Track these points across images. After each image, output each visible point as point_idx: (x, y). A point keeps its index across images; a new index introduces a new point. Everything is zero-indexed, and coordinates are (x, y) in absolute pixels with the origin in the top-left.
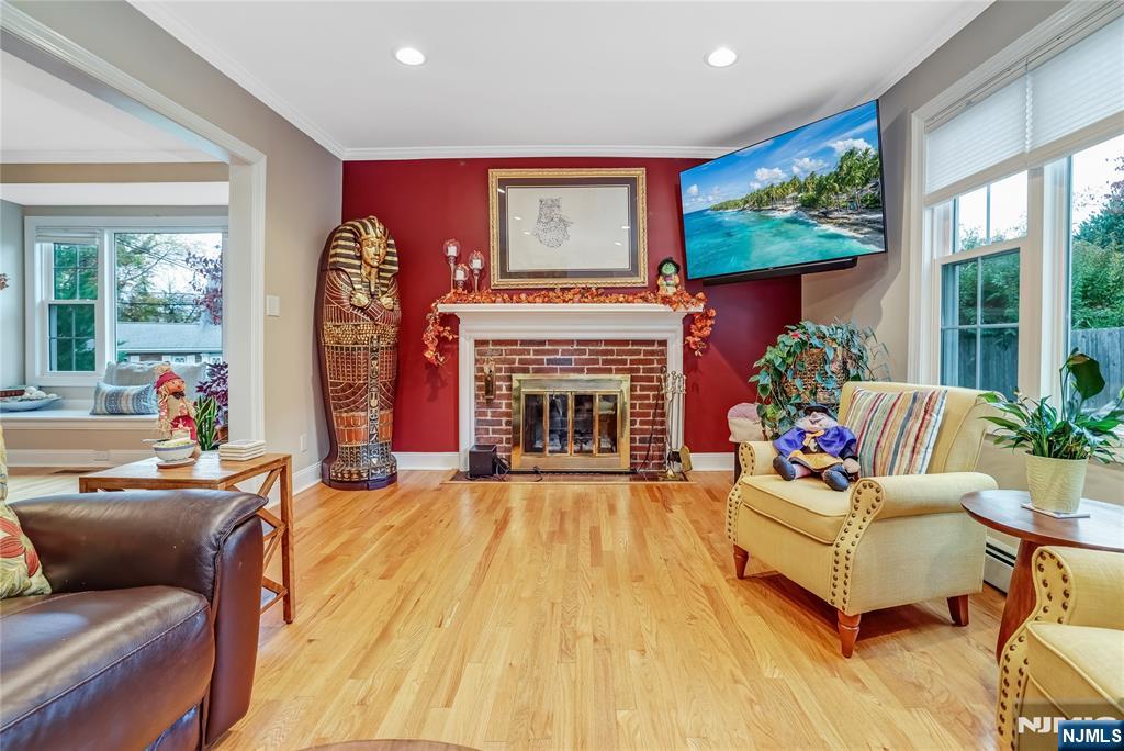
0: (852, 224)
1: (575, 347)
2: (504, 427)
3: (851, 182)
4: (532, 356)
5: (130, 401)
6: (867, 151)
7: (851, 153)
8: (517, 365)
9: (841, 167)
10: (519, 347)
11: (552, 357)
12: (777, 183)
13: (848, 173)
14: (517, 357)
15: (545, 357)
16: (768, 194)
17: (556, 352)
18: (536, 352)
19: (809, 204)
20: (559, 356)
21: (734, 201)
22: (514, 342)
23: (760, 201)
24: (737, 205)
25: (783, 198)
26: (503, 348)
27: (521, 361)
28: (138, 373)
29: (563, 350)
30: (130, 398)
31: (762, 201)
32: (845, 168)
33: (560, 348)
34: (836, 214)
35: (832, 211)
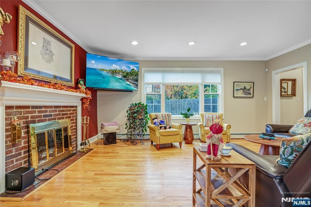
0: (132, 83)
1: (53, 109)
2: (23, 155)
3: (133, 75)
4: (37, 114)
6: (136, 70)
7: (133, 69)
8: (30, 119)
9: (131, 71)
10: (30, 110)
11: (45, 114)
12: (118, 69)
13: (133, 73)
14: (30, 115)
15: (43, 114)
16: (115, 71)
17: (46, 111)
18: (39, 112)
19: (125, 77)
20: (48, 113)
21: (106, 70)
22: (28, 107)
23: (113, 72)
24: (107, 71)
25: (119, 73)
26: (22, 110)
27: (32, 117)
29: (50, 110)
31: (114, 72)
32: (132, 72)
33: (48, 110)
34: (130, 80)
35: (129, 80)
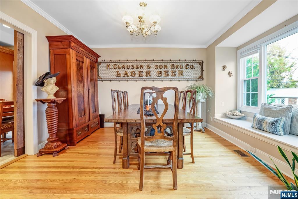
5: (267, 126)
28: (273, 111)
30: (268, 124)
